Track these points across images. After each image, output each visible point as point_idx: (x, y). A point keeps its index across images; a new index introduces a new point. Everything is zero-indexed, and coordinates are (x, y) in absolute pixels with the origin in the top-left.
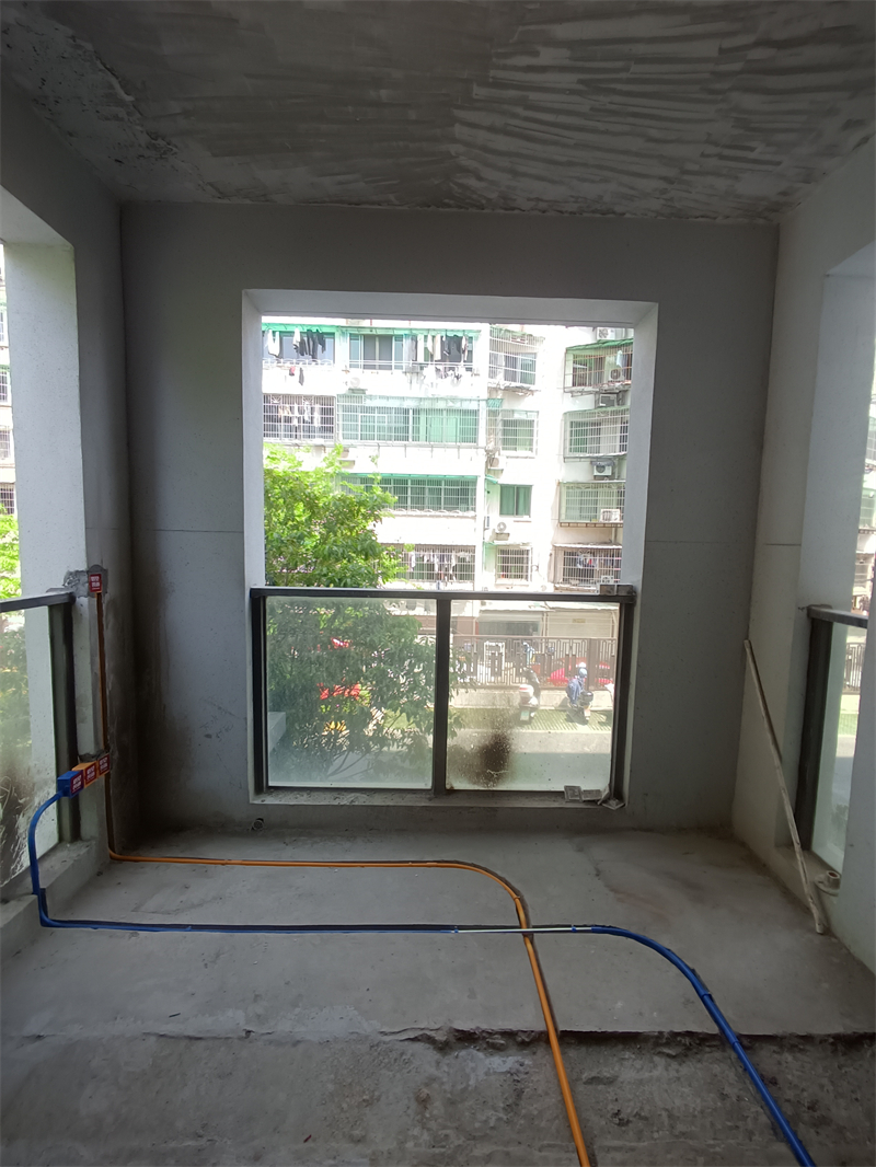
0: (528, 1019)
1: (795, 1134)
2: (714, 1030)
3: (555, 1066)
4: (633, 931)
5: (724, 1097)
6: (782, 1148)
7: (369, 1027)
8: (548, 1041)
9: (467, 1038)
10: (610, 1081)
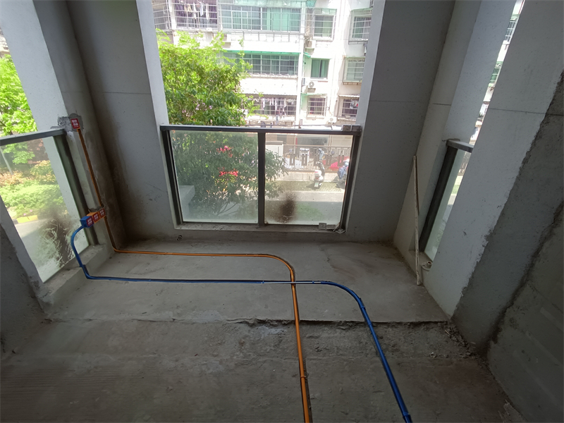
0: (288, 316)
1: (384, 355)
2: (363, 320)
3: (296, 332)
4: (338, 283)
5: (360, 343)
6: (378, 359)
7: (222, 318)
8: (295, 324)
9: (262, 322)
10: (317, 337)
